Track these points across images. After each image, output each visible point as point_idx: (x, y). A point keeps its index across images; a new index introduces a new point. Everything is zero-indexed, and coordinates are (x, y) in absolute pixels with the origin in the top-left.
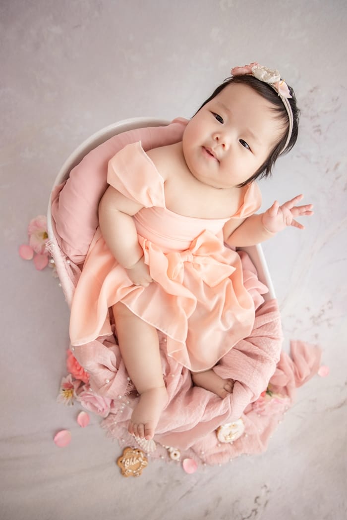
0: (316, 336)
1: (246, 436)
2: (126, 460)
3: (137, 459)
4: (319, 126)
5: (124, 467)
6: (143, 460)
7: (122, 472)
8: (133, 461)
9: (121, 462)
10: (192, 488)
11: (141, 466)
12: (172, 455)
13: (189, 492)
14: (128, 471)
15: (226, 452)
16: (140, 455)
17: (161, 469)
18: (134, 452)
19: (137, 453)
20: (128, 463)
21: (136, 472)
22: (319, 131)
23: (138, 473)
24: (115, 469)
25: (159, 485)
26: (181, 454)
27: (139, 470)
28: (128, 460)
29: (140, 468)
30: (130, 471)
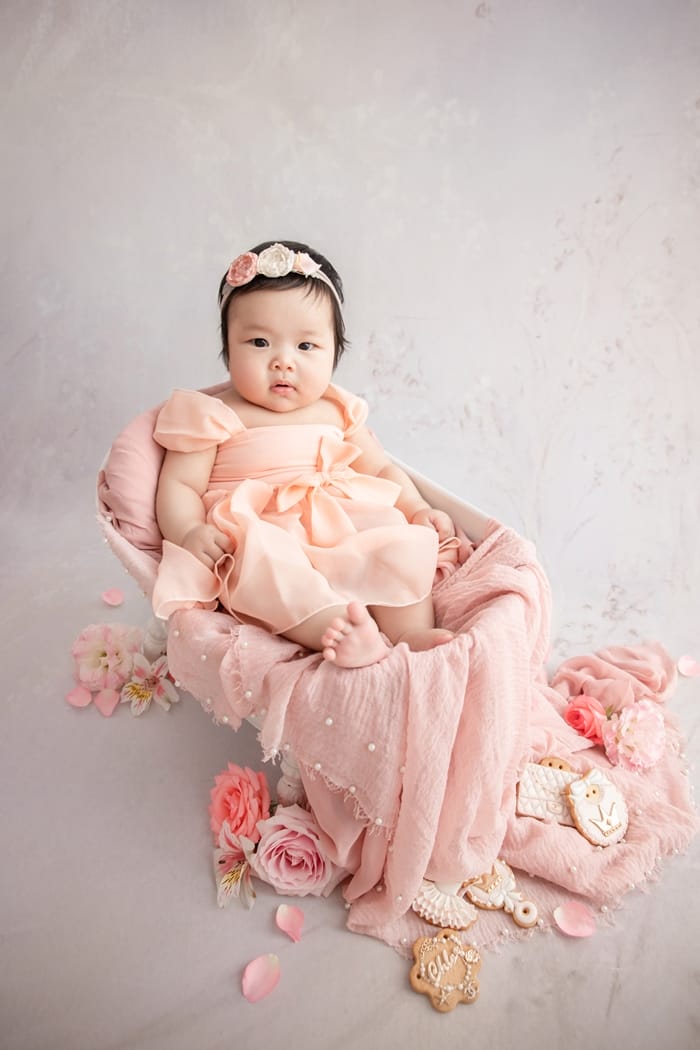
0: (633, 632)
1: (640, 812)
2: (427, 967)
3: (451, 952)
4: (408, 376)
5: (432, 983)
6: (466, 951)
7: (433, 1002)
8: (443, 961)
9: (419, 977)
10: (616, 975)
11: (470, 967)
12: (519, 915)
13: (616, 989)
14: (447, 992)
15: (624, 855)
16: (452, 940)
17: (516, 960)
18: (435, 940)
19: (444, 940)
20: (435, 970)
21: (464, 987)
22: (413, 381)
23: (470, 987)
24: (414, 1006)
25: (537, 1002)
26: (538, 905)
27: (467, 977)
28: (432, 963)
29: (469, 972)
30: (450, 988)
